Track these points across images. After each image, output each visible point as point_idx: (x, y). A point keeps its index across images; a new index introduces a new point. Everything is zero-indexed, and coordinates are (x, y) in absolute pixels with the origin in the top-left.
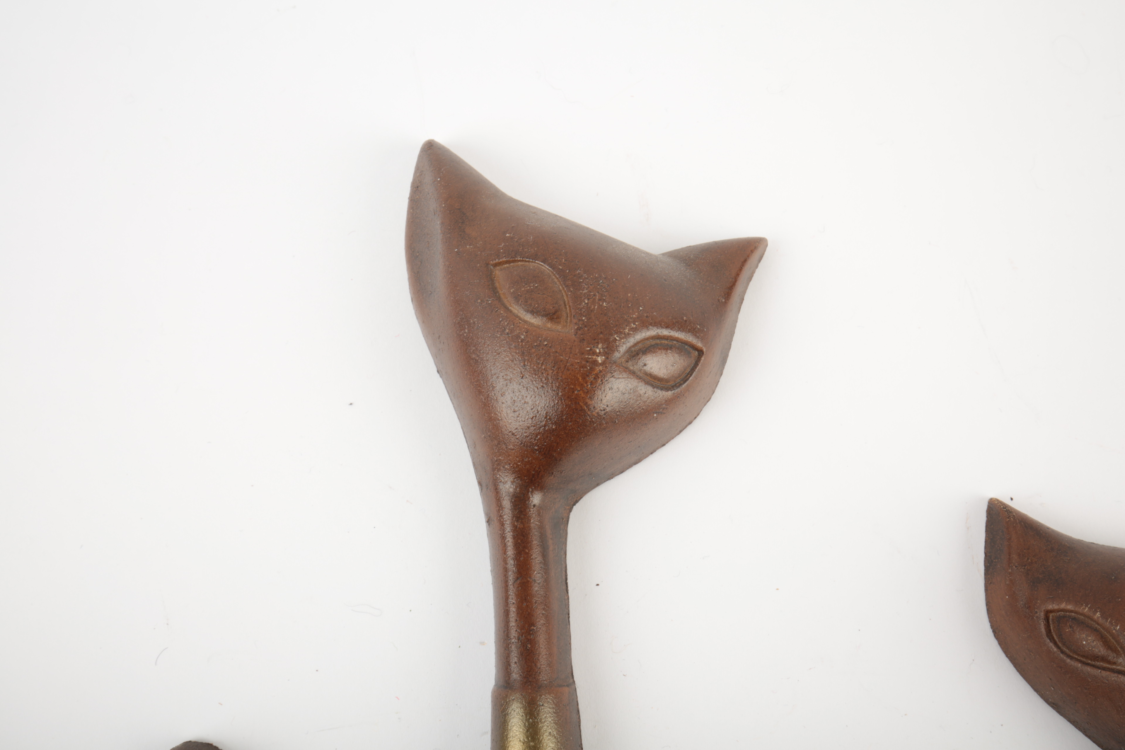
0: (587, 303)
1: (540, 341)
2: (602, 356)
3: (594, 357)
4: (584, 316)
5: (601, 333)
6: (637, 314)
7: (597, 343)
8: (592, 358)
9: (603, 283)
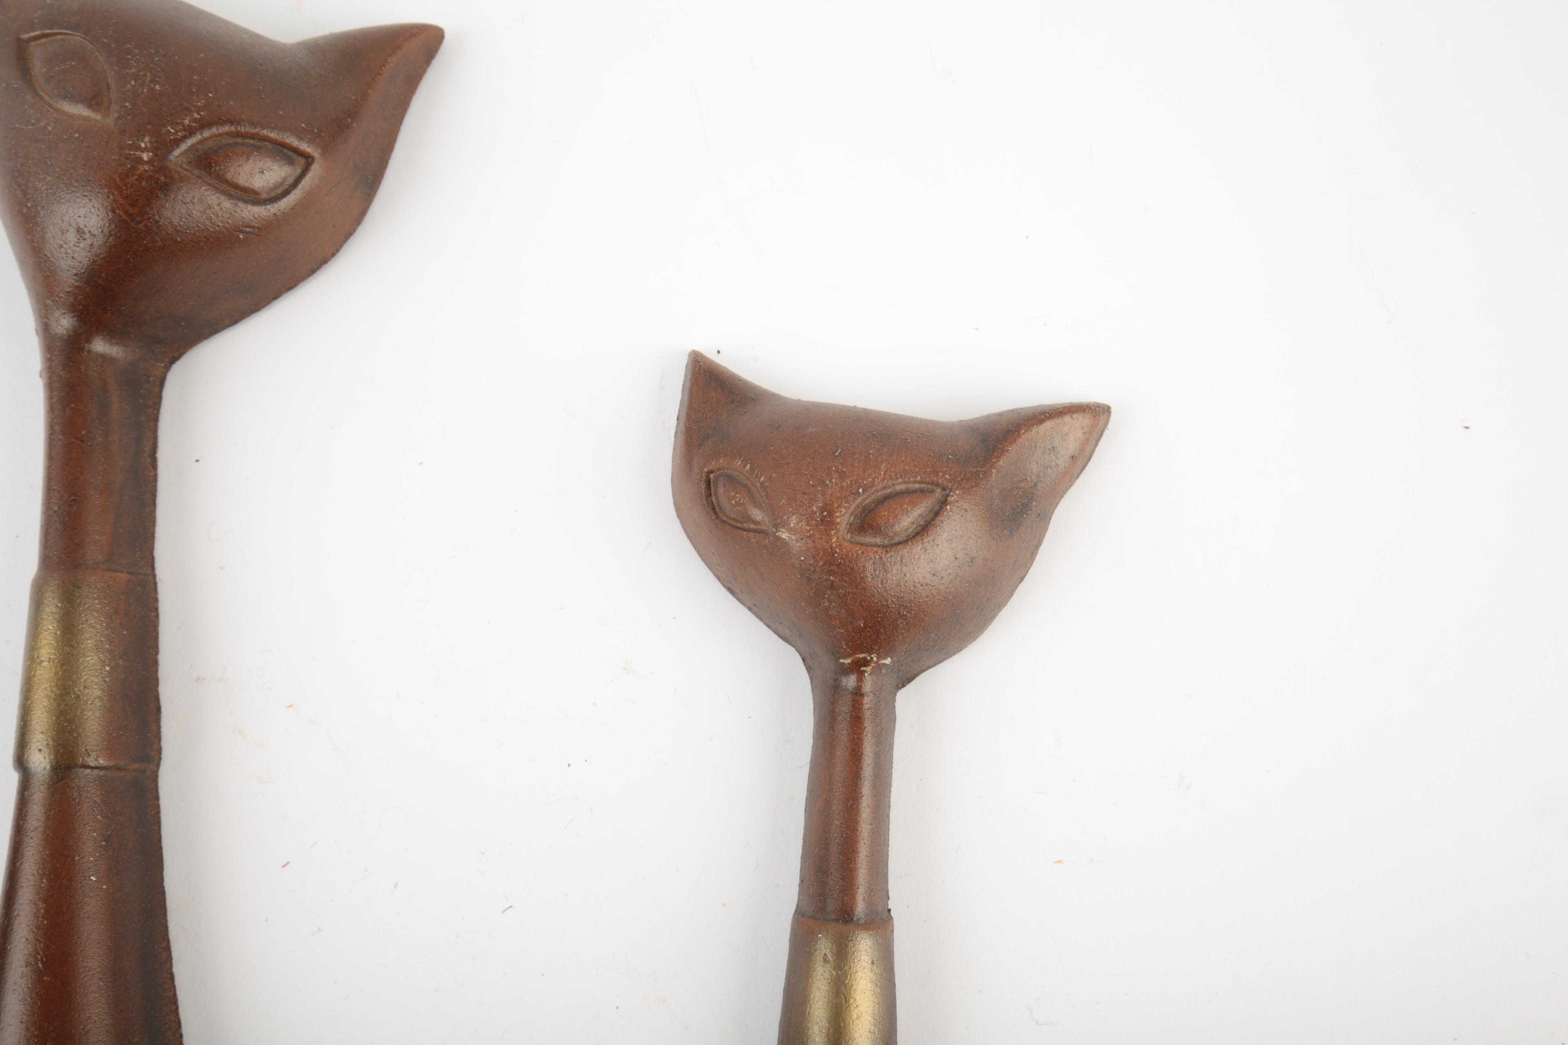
0: (134, 86)
1: (71, 134)
2: (148, 151)
3: (138, 153)
4: (127, 102)
5: (149, 123)
6: (203, 101)
7: (142, 135)
8: (135, 154)
9: (159, 61)
